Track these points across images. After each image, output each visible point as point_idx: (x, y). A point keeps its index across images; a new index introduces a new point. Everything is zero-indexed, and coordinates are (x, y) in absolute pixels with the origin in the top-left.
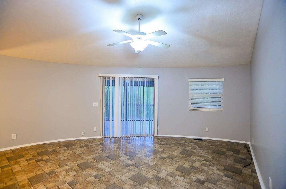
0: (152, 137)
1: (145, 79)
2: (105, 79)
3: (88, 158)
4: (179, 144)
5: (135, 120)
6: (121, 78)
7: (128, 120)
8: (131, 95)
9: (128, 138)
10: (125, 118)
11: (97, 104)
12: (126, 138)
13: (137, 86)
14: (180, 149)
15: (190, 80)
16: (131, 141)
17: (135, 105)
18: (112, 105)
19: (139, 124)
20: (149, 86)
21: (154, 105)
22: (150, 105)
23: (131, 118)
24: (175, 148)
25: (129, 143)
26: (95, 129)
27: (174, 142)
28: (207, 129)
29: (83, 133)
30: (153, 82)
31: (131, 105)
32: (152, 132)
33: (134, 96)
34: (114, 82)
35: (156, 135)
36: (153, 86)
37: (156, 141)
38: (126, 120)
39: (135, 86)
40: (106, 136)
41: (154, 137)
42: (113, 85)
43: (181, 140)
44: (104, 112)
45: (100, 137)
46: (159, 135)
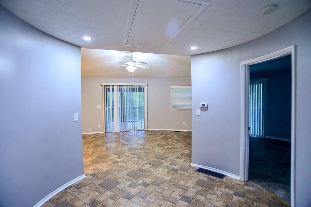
0: (144, 131)
1: (137, 86)
2: (106, 87)
3: (98, 142)
4: (163, 134)
5: (130, 121)
6: (118, 87)
7: (125, 121)
8: (126, 99)
9: (125, 132)
10: (122, 120)
11: (100, 107)
12: (124, 132)
13: (131, 91)
14: (162, 136)
15: (171, 87)
16: (127, 134)
17: (130, 108)
18: (112, 108)
19: (133, 123)
20: (140, 91)
21: (144, 108)
22: (142, 108)
23: (127, 120)
24: (159, 136)
25: (126, 135)
26: (99, 126)
27: (160, 133)
28: (184, 124)
29: (90, 129)
30: (144, 89)
31: (127, 108)
32: (144, 127)
33: (129, 101)
34: (113, 89)
35: (146, 129)
36: (144, 91)
37: (146, 133)
38: (123, 121)
39: (129, 91)
40: (108, 132)
41: (145, 131)
42: (112, 91)
43: (165, 132)
44: (106, 113)
45: (103, 132)
46: (148, 130)
